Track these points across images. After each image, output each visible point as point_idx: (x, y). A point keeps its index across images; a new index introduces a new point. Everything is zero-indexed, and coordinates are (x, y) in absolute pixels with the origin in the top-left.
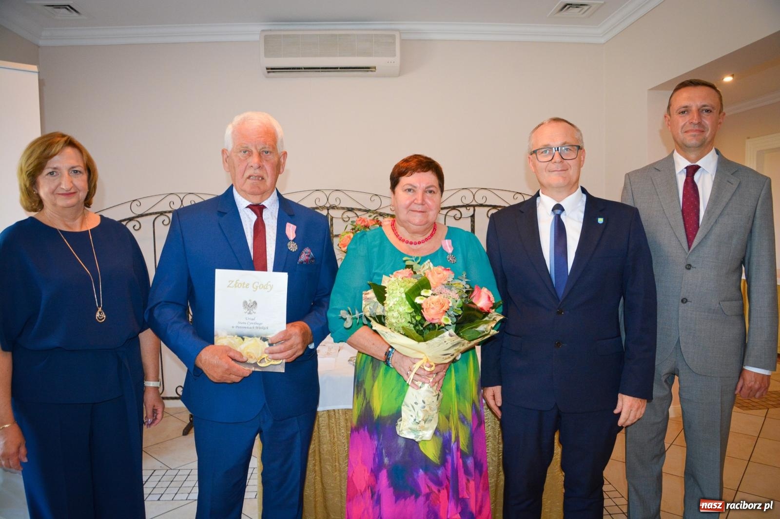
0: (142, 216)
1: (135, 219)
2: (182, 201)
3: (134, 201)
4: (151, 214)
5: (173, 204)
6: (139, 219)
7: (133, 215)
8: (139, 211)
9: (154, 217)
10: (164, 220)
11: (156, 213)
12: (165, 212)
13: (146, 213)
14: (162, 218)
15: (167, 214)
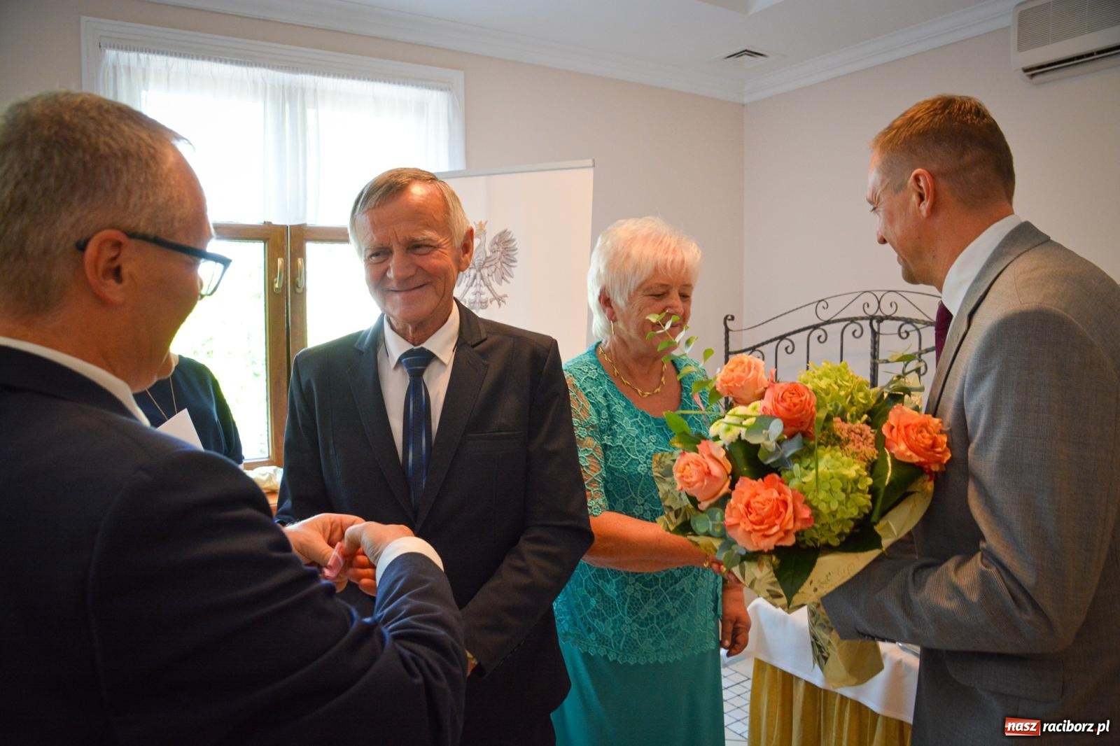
0: (828, 322)
1: (821, 327)
2: (879, 302)
3: (820, 301)
4: (839, 321)
5: (868, 306)
6: (824, 327)
7: (820, 322)
8: (825, 316)
9: (843, 324)
10: (855, 331)
11: (845, 320)
12: (857, 319)
13: (833, 319)
14: (853, 326)
15: (858, 321)
